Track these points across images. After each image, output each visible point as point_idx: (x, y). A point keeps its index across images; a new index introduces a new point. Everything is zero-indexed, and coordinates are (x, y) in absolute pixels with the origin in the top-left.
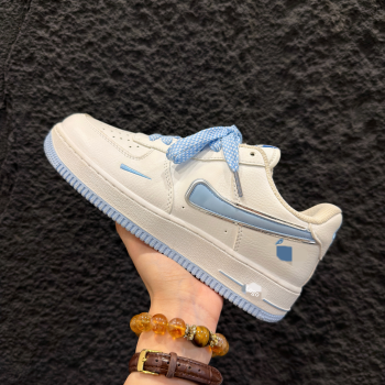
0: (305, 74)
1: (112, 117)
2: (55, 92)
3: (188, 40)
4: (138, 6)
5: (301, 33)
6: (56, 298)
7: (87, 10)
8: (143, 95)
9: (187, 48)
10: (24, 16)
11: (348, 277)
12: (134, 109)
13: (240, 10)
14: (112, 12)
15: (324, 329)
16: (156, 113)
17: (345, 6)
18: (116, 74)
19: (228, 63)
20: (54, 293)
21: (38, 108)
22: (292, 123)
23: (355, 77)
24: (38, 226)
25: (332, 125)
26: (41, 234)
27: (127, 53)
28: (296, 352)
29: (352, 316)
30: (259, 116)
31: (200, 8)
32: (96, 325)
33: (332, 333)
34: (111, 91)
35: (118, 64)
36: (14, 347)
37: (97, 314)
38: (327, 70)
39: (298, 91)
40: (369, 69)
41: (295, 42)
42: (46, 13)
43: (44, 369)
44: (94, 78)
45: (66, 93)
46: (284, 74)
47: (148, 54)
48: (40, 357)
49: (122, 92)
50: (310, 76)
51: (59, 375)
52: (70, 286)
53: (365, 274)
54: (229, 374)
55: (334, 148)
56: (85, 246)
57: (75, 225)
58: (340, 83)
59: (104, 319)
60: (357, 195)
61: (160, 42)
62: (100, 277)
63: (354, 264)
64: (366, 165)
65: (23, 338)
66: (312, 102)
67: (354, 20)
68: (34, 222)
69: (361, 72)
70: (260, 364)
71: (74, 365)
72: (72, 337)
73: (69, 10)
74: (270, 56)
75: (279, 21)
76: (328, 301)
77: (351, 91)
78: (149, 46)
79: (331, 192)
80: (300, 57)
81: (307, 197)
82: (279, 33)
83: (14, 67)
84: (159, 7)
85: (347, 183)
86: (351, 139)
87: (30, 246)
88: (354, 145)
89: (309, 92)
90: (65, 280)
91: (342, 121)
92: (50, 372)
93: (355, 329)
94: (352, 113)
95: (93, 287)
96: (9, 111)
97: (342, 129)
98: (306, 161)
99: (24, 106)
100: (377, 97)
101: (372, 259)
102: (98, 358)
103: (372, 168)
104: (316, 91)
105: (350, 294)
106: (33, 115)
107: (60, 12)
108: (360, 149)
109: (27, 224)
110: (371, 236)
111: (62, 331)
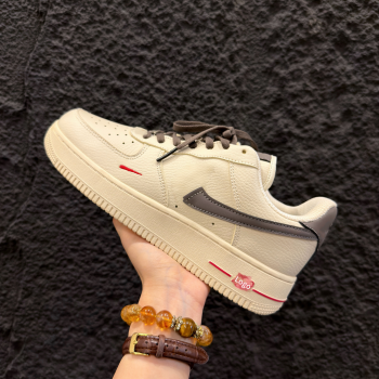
0: (287, 72)
1: (120, 114)
2: (69, 94)
3: (184, 44)
4: (139, 16)
5: (283, 35)
6: (74, 274)
7: (95, 22)
8: (146, 95)
9: (183, 52)
10: (40, 29)
11: (331, 249)
12: (139, 107)
13: (228, 17)
14: (116, 22)
15: (311, 296)
16: (158, 110)
17: (321, 10)
18: (122, 77)
19: (220, 64)
20: (73, 270)
21: (55, 108)
22: (277, 115)
23: (332, 73)
24: (58, 211)
25: (312, 116)
26: (61, 219)
27: (131, 58)
28: (287, 317)
29: (335, 284)
30: (248, 109)
31: (193, 16)
32: (111, 297)
33: (318, 299)
34: (118, 92)
35: (123, 68)
36: (39, 318)
37: (112, 287)
38: (307, 67)
39: (282, 87)
40: (344, 65)
41: (278, 44)
42: (59, 25)
43: (65, 337)
44: (102, 81)
45: (79, 94)
46: (269, 72)
47: (150, 58)
48: (61, 327)
49: (127, 92)
50: (292, 73)
51: (79, 342)
52: (87, 263)
53: (346, 246)
54: (228, 337)
55: (315, 136)
56: (99, 228)
57: (90, 209)
58: (318, 79)
59: (117, 292)
60: (337, 177)
61: (159, 48)
62: (113, 254)
63: (335, 237)
64: (344, 150)
65: (47, 310)
66: (294, 96)
67: (329, 22)
68: (54, 208)
69: (337, 68)
70: (255, 329)
71: (92, 333)
72: (89, 308)
73: (79, 22)
74: (256, 56)
75: (263, 26)
76: (313, 271)
77: (329, 85)
78: (150, 51)
79: (313, 175)
80: (283, 57)
81: (292, 179)
82: (264, 36)
83: (33, 73)
84: (157, 17)
85: (327, 166)
86: (329, 127)
87: (51, 230)
88: (332, 133)
89: (291, 87)
90: (83, 258)
91: (322, 112)
92: (71, 340)
93: (338, 295)
94: (330, 105)
95: (108, 263)
96: (30, 111)
97: (322, 119)
98: (290, 148)
99: (43, 107)
100: (352, 90)
101: (352, 232)
102: (113, 326)
103: (349, 153)
104: (297, 86)
105: (333, 264)
106: (51, 114)
107: (71, 23)
108: (338, 136)
109: (48, 210)
110: (350, 212)
111: (81, 303)
